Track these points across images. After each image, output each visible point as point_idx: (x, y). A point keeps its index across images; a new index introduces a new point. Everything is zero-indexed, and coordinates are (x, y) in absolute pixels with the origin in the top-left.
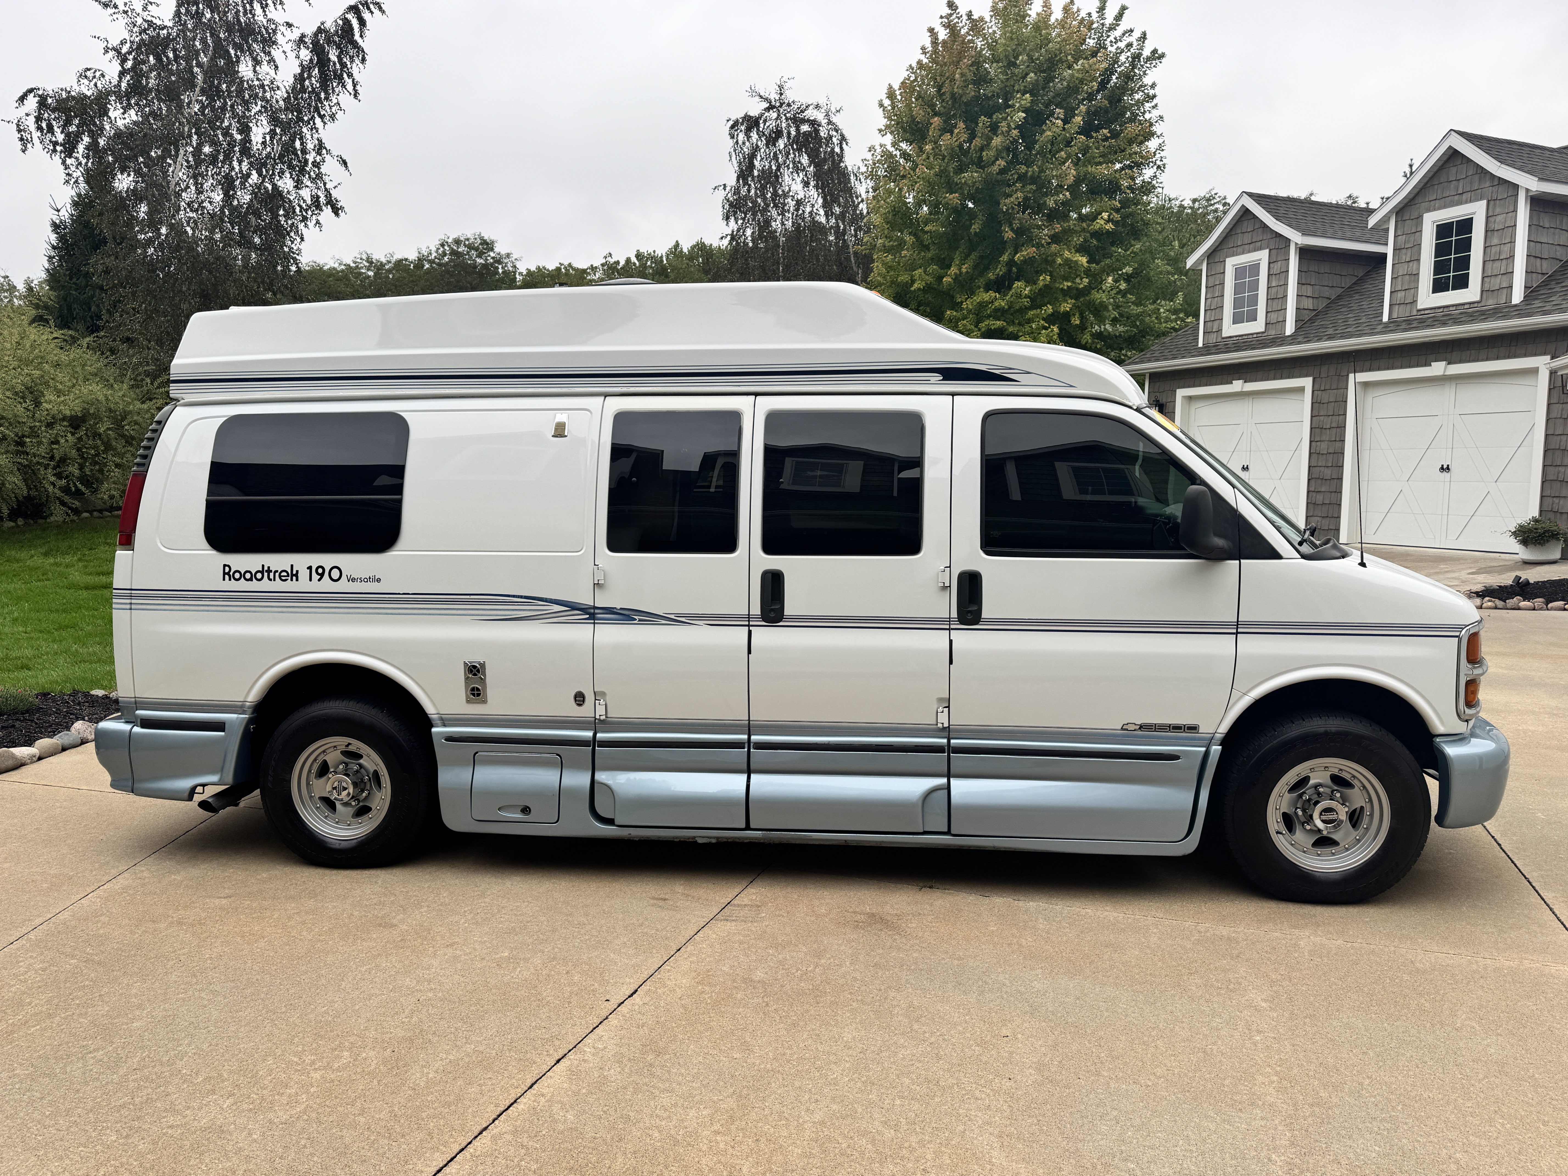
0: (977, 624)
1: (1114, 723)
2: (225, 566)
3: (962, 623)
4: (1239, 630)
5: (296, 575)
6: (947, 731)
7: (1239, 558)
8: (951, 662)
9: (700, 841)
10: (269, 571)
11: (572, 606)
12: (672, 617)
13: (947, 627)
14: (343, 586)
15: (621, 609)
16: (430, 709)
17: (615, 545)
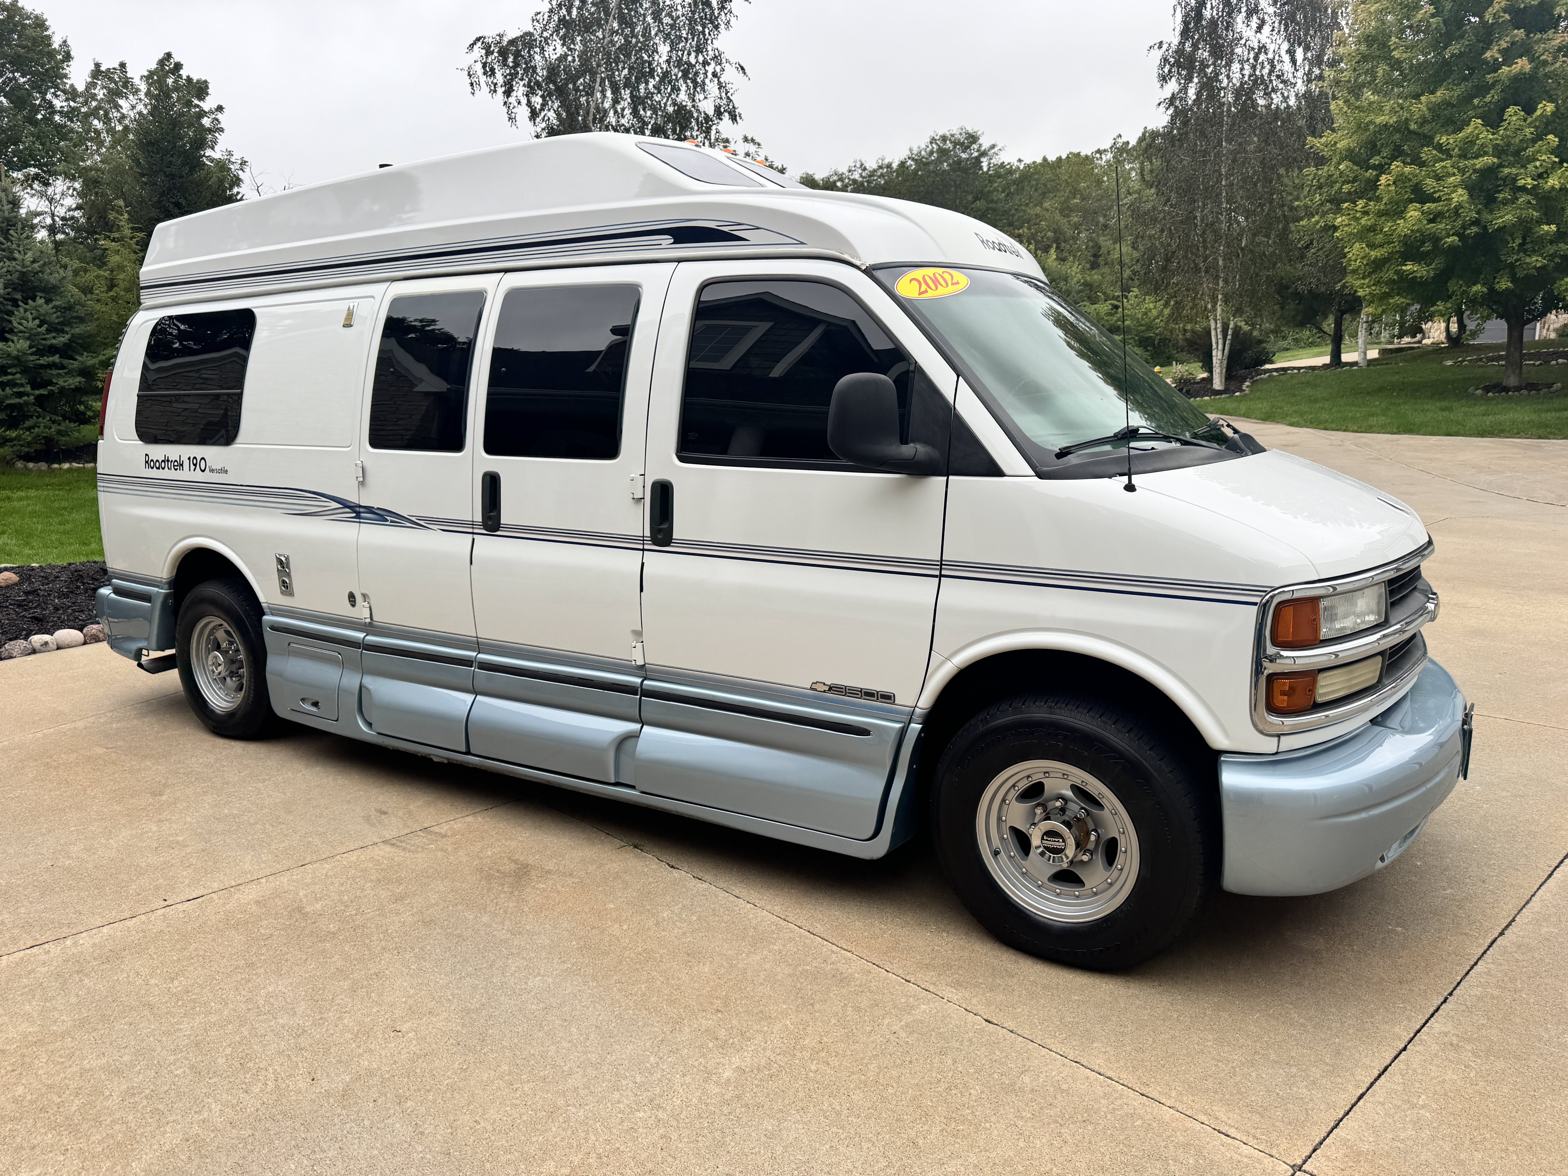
0: (668, 545)
1: (802, 680)
2: (146, 455)
3: (655, 544)
4: (944, 572)
5: (182, 465)
6: (643, 670)
7: (947, 473)
8: (641, 590)
9: (435, 759)
10: (168, 461)
11: (345, 504)
12: (414, 519)
13: (641, 547)
14: (207, 477)
15: (378, 508)
16: (262, 598)
17: (376, 442)
